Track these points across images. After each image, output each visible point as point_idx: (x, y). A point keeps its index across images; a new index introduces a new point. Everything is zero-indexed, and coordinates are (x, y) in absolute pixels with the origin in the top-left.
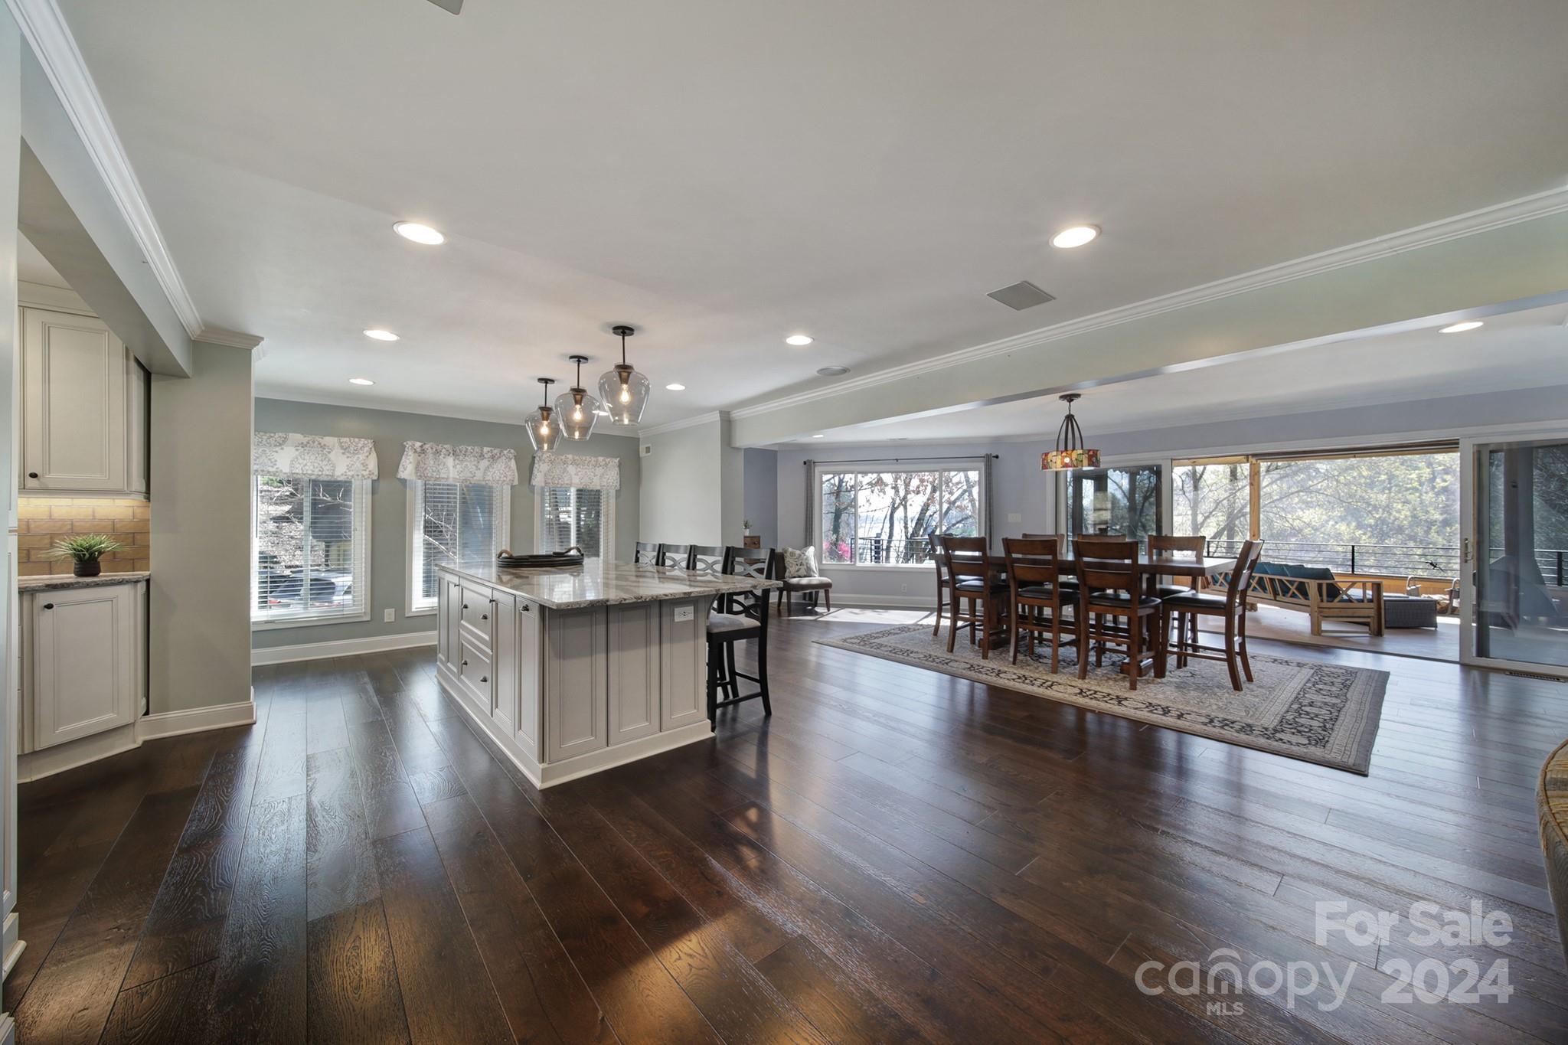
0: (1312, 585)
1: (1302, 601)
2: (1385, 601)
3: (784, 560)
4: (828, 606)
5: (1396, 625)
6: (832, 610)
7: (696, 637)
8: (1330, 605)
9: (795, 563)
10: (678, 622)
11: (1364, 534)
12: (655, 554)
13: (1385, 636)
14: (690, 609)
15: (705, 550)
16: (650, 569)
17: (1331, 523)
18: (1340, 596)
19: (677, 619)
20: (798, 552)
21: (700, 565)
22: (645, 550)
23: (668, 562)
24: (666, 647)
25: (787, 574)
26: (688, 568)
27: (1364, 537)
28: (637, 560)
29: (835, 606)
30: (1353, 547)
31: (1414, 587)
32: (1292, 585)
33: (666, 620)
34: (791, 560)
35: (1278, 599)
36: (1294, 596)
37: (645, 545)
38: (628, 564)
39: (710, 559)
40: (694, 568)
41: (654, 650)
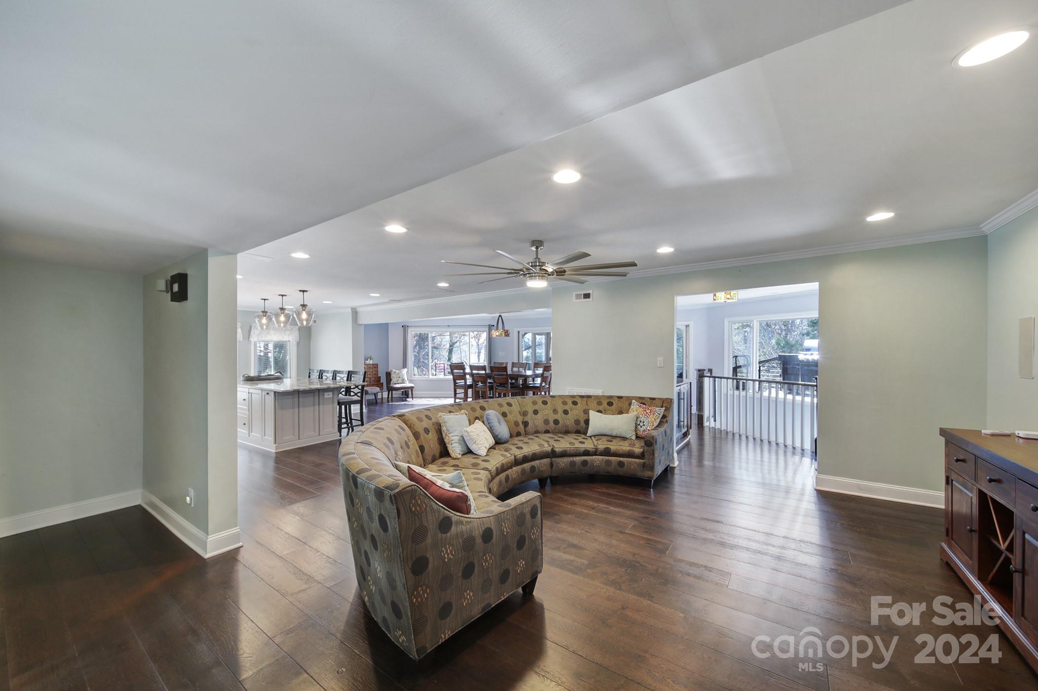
3: (390, 375)
4: (412, 398)
6: (414, 399)
7: (333, 403)
9: (396, 377)
10: (326, 398)
12: (318, 374)
14: (331, 393)
15: (340, 372)
16: (316, 380)
19: (326, 397)
20: (398, 371)
21: (338, 378)
22: (313, 372)
23: (324, 377)
24: (321, 406)
25: (392, 382)
26: (333, 379)
28: (309, 377)
29: (416, 398)
33: (321, 397)
34: (394, 376)
37: (313, 370)
38: (305, 378)
39: (342, 376)
40: (335, 379)
41: (317, 407)
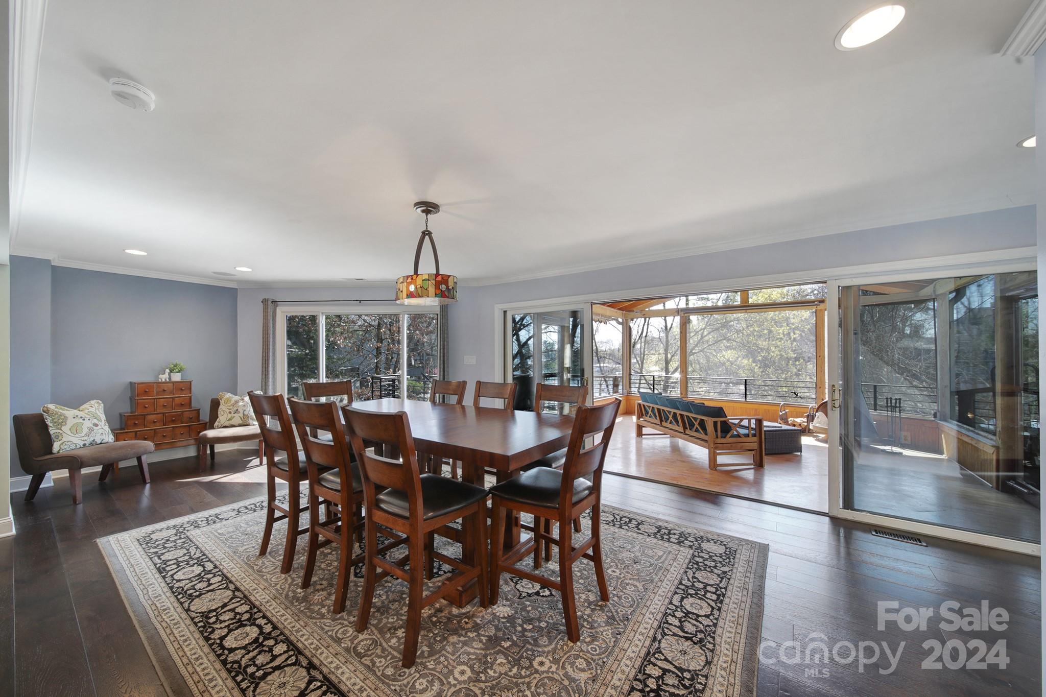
0: (709, 422)
1: (703, 436)
2: (765, 431)
5: (774, 452)
8: (723, 440)
9: (228, 411)
11: (757, 366)
13: (766, 467)
17: (740, 359)
18: (731, 432)
25: (217, 424)
27: (756, 368)
30: (746, 380)
31: (784, 412)
32: (696, 421)
34: (224, 408)
35: (687, 432)
36: (697, 431)
